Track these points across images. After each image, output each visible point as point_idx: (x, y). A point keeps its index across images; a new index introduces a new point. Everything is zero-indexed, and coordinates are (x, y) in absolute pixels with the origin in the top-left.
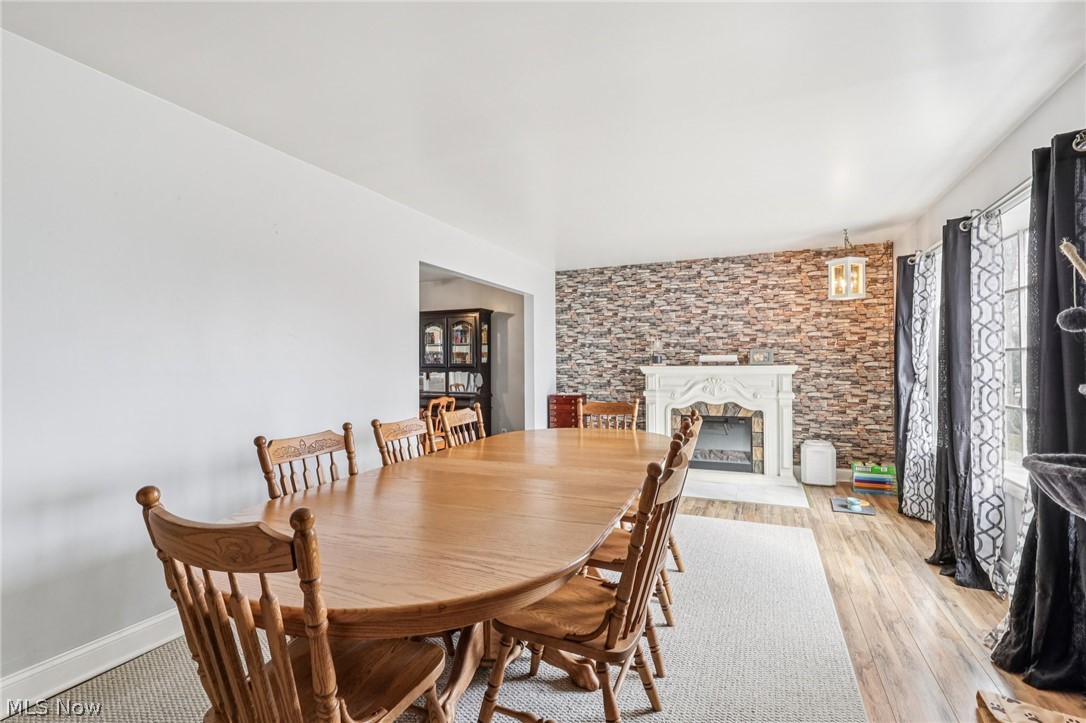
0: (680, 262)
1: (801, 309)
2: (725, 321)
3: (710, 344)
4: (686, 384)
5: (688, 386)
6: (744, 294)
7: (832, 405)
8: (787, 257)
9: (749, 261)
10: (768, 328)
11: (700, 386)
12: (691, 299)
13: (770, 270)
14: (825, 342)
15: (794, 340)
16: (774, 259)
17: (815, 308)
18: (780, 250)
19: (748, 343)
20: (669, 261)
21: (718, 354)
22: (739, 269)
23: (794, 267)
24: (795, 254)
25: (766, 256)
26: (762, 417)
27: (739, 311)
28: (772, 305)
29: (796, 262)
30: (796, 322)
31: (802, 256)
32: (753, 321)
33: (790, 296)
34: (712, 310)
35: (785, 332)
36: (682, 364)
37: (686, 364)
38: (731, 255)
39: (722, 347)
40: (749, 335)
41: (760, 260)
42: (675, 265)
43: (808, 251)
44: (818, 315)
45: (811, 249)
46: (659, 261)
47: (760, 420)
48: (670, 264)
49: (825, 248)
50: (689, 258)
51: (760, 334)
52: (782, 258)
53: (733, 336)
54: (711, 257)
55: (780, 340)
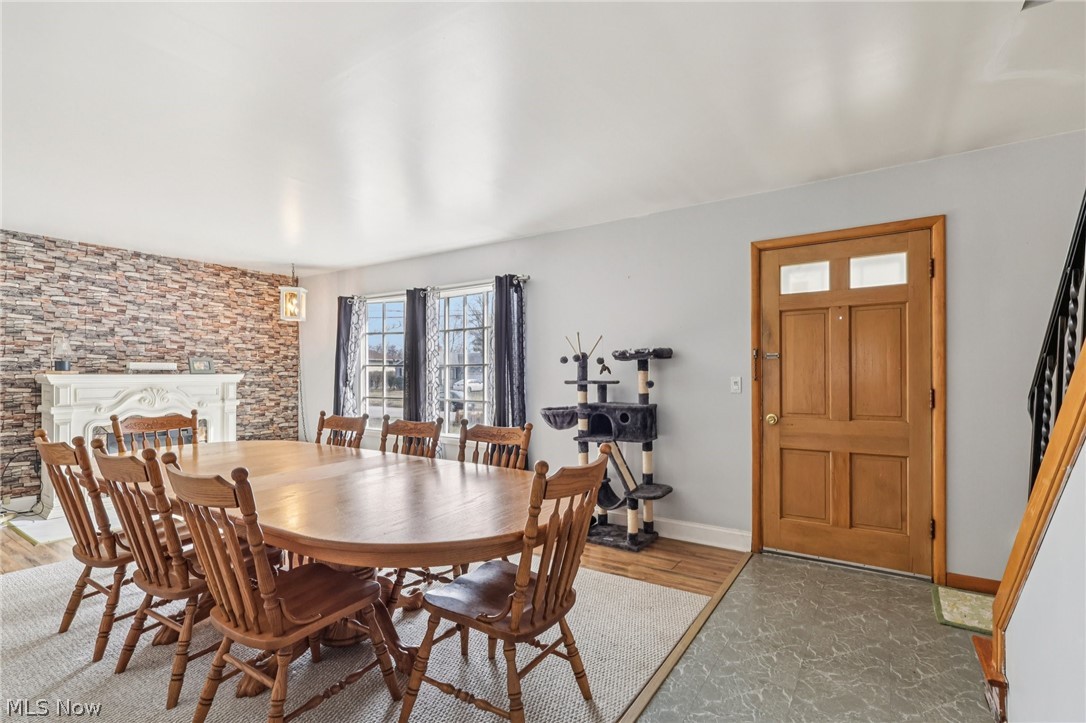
0: (86, 245)
1: (229, 322)
2: (149, 325)
3: (129, 350)
4: (116, 396)
5: (120, 397)
6: (171, 298)
7: (255, 409)
8: (218, 270)
9: (178, 265)
10: (196, 337)
11: (137, 397)
12: (102, 294)
13: (200, 279)
14: (249, 354)
15: (223, 351)
16: (204, 269)
17: (241, 322)
18: (210, 262)
19: (176, 350)
20: (67, 239)
21: (140, 361)
22: (166, 271)
23: (223, 281)
24: (224, 269)
25: (196, 265)
26: (206, 426)
27: (165, 316)
28: (201, 314)
29: (224, 277)
30: (224, 333)
31: (230, 273)
32: (181, 328)
33: (219, 308)
34: (131, 311)
35: (213, 342)
36: (87, 372)
37: (95, 371)
38: (156, 254)
39: (145, 353)
40: (176, 342)
41: (189, 267)
42: (78, 247)
43: (236, 269)
44: (244, 329)
45: (239, 267)
46: (51, 236)
47: (204, 429)
48: (70, 244)
49: (250, 270)
50: (100, 244)
51: (188, 342)
52: (212, 270)
53: (158, 342)
54: (131, 249)
55: (209, 350)
